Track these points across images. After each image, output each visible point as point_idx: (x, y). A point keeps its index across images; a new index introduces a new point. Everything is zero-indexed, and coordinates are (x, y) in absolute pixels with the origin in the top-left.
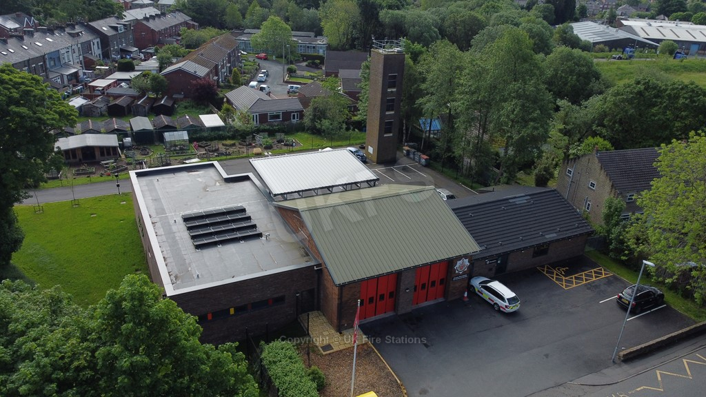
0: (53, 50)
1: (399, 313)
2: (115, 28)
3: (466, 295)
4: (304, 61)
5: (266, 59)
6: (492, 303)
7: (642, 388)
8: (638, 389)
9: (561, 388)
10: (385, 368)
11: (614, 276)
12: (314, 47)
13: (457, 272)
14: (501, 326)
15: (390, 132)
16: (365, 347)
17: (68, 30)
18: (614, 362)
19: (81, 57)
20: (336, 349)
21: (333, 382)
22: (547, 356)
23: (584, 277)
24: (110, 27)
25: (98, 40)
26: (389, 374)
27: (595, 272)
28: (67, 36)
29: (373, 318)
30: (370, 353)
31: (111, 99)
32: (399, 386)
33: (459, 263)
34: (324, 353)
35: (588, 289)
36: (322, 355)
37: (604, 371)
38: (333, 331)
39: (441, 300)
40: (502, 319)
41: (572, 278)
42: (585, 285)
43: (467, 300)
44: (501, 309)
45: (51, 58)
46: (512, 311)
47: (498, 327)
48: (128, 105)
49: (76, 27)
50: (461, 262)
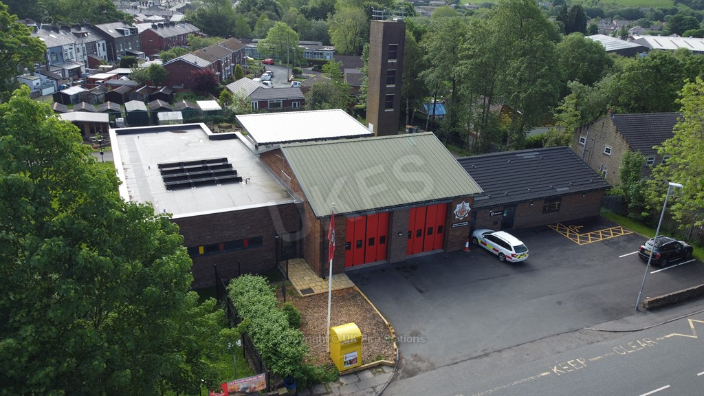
0: (55, 45)
1: (392, 262)
2: (121, 32)
3: (467, 245)
4: (310, 66)
5: (272, 64)
6: (497, 253)
7: (672, 335)
8: (668, 336)
9: (577, 334)
10: (372, 309)
11: (634, 234)
12: (321, 54)
13: (457, 217)
14: (507, 275)
15: (391, 107)
16: (351, 291)
17: (73, 30)
18: (637, 309)
19: (86, 57)
20: (316, 292)
21: (310, 321)
22: (559, 303)
23: (601, 235)
24: (116, 30)
25: (104, 42)
26: (375, 316)
27: (613, 231)
28: (72, 36)
29: (362, 266)
30: (356, 296)
31: (109, 88)
32: (386, 327)
33: (459, 207)
34: (303, 296)
35: (606, 245)
36: (300, 298)
37: (627, 318)
38: (316, 277)
39: (440, 251)
40: (508, 270)
41: (587, 235)
42: (603, 241)
43: (468, 251)
44: (507, 259)
45: (53, 53)
46: (519, 260)
47: (504, 276)
48: (126, 94)
49: (82, 29)
50: (461, 205)
